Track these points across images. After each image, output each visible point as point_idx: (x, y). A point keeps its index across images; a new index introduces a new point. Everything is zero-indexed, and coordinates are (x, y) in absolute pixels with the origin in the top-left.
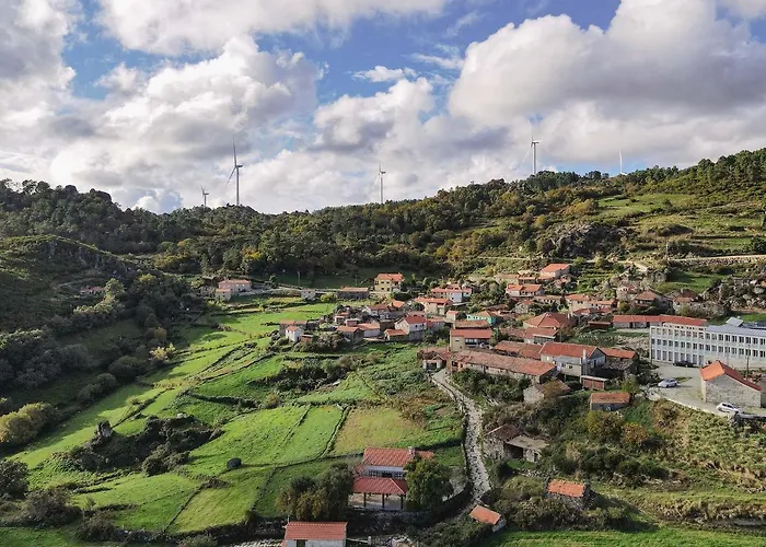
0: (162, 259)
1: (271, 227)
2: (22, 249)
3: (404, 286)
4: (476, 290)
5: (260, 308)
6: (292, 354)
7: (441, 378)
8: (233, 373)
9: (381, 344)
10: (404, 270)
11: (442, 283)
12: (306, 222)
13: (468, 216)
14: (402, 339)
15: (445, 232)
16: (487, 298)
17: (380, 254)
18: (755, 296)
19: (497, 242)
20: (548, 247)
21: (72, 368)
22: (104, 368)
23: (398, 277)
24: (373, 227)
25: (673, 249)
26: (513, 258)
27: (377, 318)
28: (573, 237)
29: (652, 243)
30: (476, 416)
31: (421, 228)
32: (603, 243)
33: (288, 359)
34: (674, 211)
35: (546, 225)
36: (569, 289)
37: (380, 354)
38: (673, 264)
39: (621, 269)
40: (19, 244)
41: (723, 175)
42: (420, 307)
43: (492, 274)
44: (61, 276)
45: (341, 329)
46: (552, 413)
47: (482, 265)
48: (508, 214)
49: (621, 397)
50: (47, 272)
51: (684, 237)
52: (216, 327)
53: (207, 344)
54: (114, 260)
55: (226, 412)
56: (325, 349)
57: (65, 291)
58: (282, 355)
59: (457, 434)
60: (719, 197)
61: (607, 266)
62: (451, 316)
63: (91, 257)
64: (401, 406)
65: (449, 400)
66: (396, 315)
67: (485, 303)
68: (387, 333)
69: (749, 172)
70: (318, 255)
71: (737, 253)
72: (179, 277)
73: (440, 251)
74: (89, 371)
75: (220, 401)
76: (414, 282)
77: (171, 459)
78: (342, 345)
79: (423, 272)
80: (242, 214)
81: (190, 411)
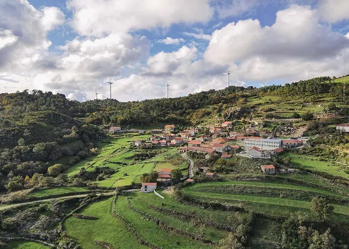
0: (88, 119)
1: (125, 107)
2: (41, 115)
3: (175, 129)
4: (200, 130)
5: (125, 136)
6: (137, 150)
7: (184, 155)
8: (119, 155)
9: (166, 147)
10: (175, 124)
11: (188, 128)
12: (138, 106)
13: (199, 104)
14: (173, 146)
15: (190, 110)
16: (203, 133)
17: (167, 118)
18: (285, 131)
19: (209, 114)
20: (226, 116)
21: (65, 155)
22: (75, 155)
23: (173, 126)
24: (164, 108)
25: (268, 117)
26: (213, 120)
27: (165, 139)
28: (234, 112)
29: (262, 115)
30: (192, 164)
31: (182, 108)
32: (245, 114)
33: (136, 151)
34: (272, 103)
35: (227, 108)
36: (231, 130)
37: (166, 150)
38: (266, 122)
39: (249, 123)
40: (40, 114)
41: (293, 90)
42: (180, 136)
43: (206, 125)
44: (56, 125)
45: (153, 142)
46: (212, 161)
47: (203, 122)
48: (214, 103)
49: (230, 156)
50: (52, 124)
51: (273, 112)
52: (110, 143)
53: (108, 148)
54: (73, 120)
55: (118, 166)
56: (149, 148)
57: (58, 130)
58: (134, 150)
59: (187, 167)
60: (290, 98)
61: (245, 122)
62: (190, 139)
63: (65, 118)
64: (172, 162)
65: (186, 160)
66: (171, 138)
67: (202, 135)
68: (168, 144)
69: (302, 89)
70: (144, 118)
71: (289, 118)
72: (95, 126)
73: (188, 117)
74: (70, 156)
75: (116, 163)
76: (178, 128)
77: (105, 177)
78: (154, 147)
79: (181, 124)
80: (113, 102)
81: (107, 165)
